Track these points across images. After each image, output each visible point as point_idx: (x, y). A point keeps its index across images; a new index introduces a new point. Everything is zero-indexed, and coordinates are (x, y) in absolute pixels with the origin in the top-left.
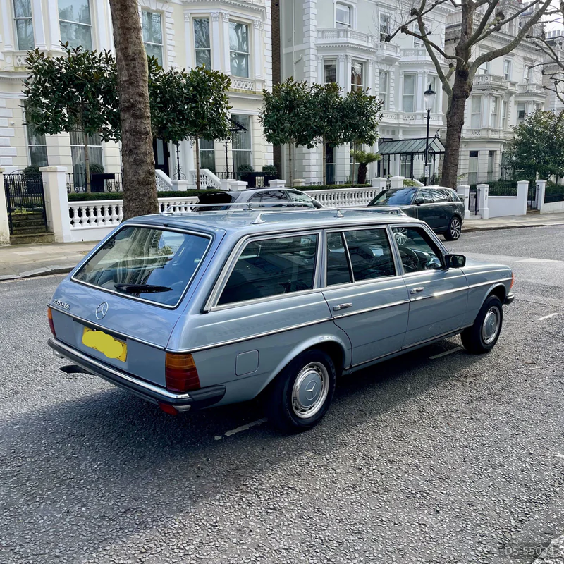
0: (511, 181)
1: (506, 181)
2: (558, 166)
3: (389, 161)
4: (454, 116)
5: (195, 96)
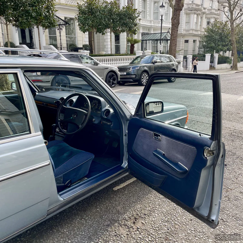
0: (203, 54)
1: (201, 54)
2: (224, 47)
3: (146, 44)
4: (175, 19)
5: (35, 3)
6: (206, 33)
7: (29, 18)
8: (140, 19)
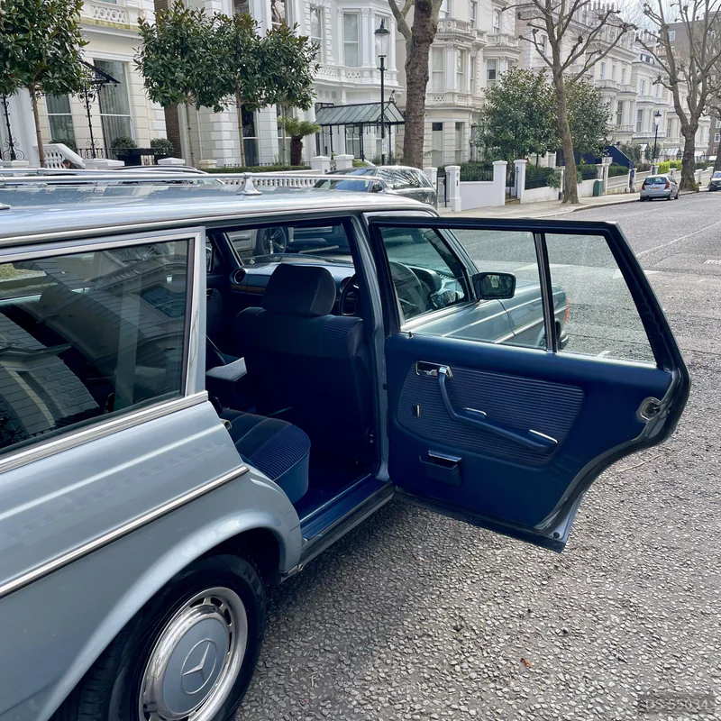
0: (483, 162)
1: (477, 162)
2: (540, 141)
3: (331, 134)
4: (415, 68)
5: (21, 21)
6: (486, 102)
7: (8, 65)
8: (317, 67)
